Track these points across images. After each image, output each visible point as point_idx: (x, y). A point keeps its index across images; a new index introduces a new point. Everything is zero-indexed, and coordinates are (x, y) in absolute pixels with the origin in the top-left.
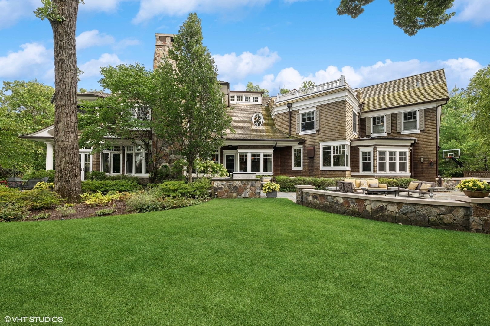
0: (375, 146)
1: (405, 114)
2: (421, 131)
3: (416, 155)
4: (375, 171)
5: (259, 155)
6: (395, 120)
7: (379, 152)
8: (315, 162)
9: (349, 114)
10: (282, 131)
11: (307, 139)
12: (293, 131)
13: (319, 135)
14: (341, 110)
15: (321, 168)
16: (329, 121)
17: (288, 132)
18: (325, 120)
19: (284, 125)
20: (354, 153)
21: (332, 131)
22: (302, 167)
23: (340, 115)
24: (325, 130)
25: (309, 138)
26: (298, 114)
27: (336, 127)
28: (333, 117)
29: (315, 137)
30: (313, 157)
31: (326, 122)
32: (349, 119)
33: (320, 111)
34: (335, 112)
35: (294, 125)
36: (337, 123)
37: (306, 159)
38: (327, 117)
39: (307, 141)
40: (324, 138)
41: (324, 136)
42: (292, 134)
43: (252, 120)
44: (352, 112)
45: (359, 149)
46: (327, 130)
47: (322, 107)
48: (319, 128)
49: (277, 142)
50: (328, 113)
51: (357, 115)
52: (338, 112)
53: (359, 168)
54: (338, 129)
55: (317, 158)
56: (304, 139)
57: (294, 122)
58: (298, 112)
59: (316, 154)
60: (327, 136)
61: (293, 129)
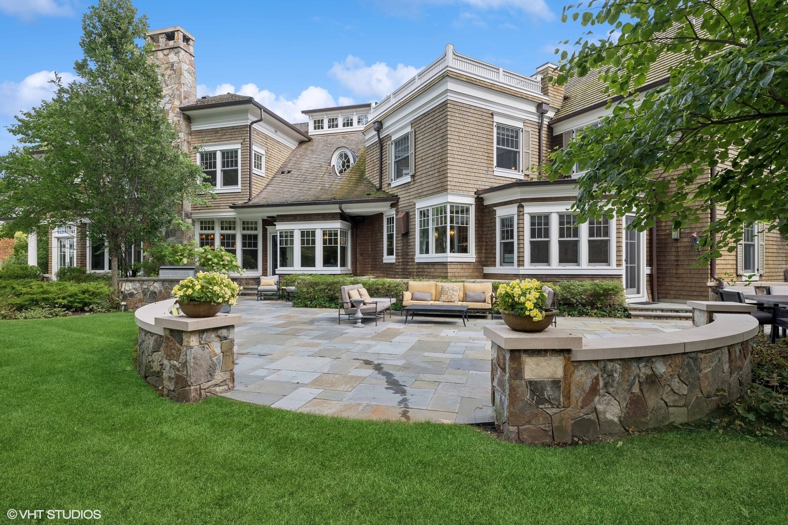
0: (521, 203)
4: (521, 263)
5: (313, 234)
7: (533, 217)
8: (410, 246)
9: (468, 132)
10: (372, 182)
11: (400, 196)
12: (385, 180)
13: (415, 185)
14: (441, 124)
15: (416, 257)
16: (427, 152)
17: (378, 182)
18: (422, 151)
19: (375, 169)
20: (488, 221)
21: (431, 173)
22: (394, 257)
23: (440, 136)
24: (421, 172)
25: (403, 192)
26: (389, 142)
27: (435, 164)
28: (432, 143)
29: (409, 191)
30: (406, 234)
31: (423, 154)
32: (467, 143)
33: (415, 132)
34: (433, 132)
35: (385, 168)
36: (437, 156)
37: (400, 238)
38: (424, 143)
39: (401, 200)
40: (420, 191)
41: (420, 187)
42: (383, 187)
43: (332, 165)
44: (486, 125)
45: (495, 211)
46: (424, 171)
47: (418, 122)
48: (414, 170)
49: (343, 206)
50: (426, 135)
51: (522, 131)
52: (437, 130)
53: (495, 258)
54: (438, 170)
55: (412, 237)
56: (397, 196)
57: (385, 162)
58: (390, 138)
59: (411, 227)
60: (425, 186)
61: (384, 177)
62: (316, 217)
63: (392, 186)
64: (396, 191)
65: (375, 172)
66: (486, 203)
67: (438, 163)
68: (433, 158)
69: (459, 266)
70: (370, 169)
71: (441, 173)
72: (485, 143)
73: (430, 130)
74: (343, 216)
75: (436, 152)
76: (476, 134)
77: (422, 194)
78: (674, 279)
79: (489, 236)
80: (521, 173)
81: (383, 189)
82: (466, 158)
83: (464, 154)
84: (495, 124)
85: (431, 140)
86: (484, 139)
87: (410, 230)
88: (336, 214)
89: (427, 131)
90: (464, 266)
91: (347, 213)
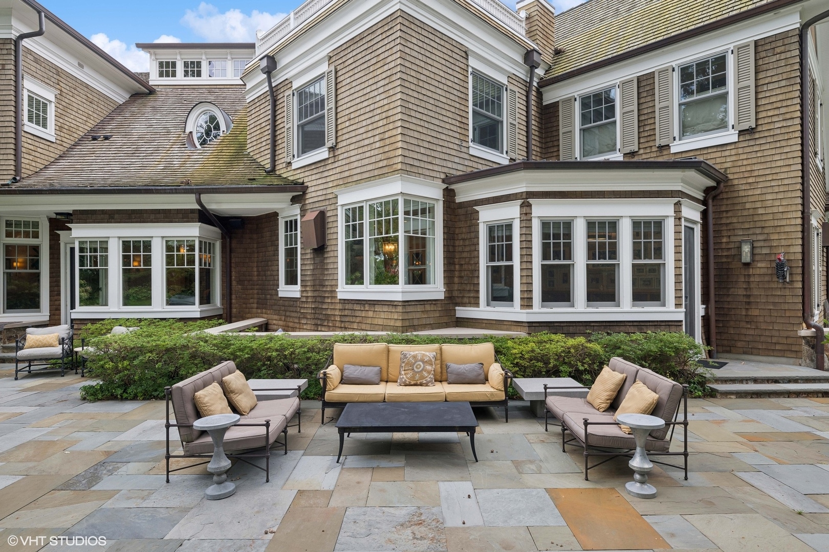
0: (526, 199)
1: (686, 73)
2: (741, 133)
3: (725, 233)
4: (527, 302)
6: (649, 99)
7: (545, 225)
8: (327, 269)
9: (432, 75)
10: (259, 160)
11: (309, 184)
12: (280, 156)
13: (336, 165)
14: (387, 54)
15: (339, 289)
16: (359, 106)
17: (269, 161)
18: (349, 105)
19: (263, 139)
20: (464, 230)
21: (366, 142)
22: (298, 287)
23: (384, 75)
24: (348, 142)
25: (314, 177)
26: (290, 92)
27: (375, 126)
28: (368, 90)
29: (326, 174)
30: (321, 249)
31: (352, 110)
32: (429, 94)
33: (336, 72)
34: (372, 69)
35: (282, 136)
36: (379, 111)
37: (308, 256)
38: (352, 91)
39: (310, 190)
40: (347, 174)
41: (346, 168)
42: (277, 168)
43: (188, 131)
44: (458, 69)
45: (478, 212)
46: (354, 140)
47: (342, 54)
48: (334, 138)
49: (204, 198)
50: (357, 76)
51: (506, 90)
52: (379, 65)
53: (478, 291)
54: (381, 136)
55: (331, 254)
56: (303, 183)
57: (281, 126)
58: (289, 86)
59: (330, 237)
60: (356, 165)
61: (280, 152)
62: (152, 216)
63: (294, 166)
64: (302, 175)
65: (264, 144)
66: (459, 199)
67: (381, 123)
68: (371, 115)
69: (419, 308)
70: (255, 138)
71: (387, 142)
72: (457, 99)
73: (365, 66)
74: (204, 216)
75: (377, 105)
76: (443, 81)
77: (350, 180)
78: (743, 324)
79: (465, 255)
80: (505, 155)
81: (278, 173)
82: (428, 119)
83: (426, 112)
84: (470, 70)
85: (366, 84)
86: (455, 92)
87: (328, 243)
88: (192, 211)
89: (359, 69)
90: (428, 307)
91: (212, 210)
